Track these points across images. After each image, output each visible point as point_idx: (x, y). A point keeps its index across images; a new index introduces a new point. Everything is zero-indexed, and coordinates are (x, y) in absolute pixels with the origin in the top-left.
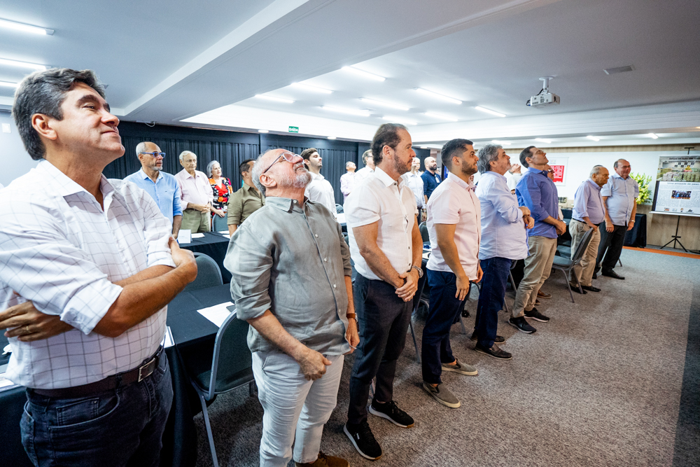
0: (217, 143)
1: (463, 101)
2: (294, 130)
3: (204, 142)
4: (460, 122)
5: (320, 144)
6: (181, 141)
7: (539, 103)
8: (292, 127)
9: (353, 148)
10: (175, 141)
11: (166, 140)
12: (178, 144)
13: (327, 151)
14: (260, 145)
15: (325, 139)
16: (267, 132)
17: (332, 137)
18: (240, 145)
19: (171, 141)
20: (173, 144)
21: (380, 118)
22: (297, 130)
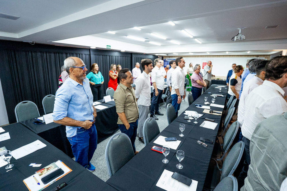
0: (69, 54)
1: (193, 36)
2: (109, 47)
3: (62, 53)
4: (181, 45)
5: (116, 54)
6: (50, 52)
7: (239, 39)
8: (108, 46)
9: (130, 56)
10: (46, 53)
11: (41, 52)
12: (48, 54)
13: (120, 57)
14: (90, 55)
15: (119, 52)
16: (95, 48)
17: (123, 50)
18: (80, 55)
19: (44, 53)
20: (45, 54)
21: (148, 42)
22: (110, 47)
